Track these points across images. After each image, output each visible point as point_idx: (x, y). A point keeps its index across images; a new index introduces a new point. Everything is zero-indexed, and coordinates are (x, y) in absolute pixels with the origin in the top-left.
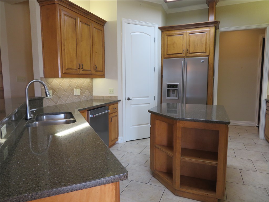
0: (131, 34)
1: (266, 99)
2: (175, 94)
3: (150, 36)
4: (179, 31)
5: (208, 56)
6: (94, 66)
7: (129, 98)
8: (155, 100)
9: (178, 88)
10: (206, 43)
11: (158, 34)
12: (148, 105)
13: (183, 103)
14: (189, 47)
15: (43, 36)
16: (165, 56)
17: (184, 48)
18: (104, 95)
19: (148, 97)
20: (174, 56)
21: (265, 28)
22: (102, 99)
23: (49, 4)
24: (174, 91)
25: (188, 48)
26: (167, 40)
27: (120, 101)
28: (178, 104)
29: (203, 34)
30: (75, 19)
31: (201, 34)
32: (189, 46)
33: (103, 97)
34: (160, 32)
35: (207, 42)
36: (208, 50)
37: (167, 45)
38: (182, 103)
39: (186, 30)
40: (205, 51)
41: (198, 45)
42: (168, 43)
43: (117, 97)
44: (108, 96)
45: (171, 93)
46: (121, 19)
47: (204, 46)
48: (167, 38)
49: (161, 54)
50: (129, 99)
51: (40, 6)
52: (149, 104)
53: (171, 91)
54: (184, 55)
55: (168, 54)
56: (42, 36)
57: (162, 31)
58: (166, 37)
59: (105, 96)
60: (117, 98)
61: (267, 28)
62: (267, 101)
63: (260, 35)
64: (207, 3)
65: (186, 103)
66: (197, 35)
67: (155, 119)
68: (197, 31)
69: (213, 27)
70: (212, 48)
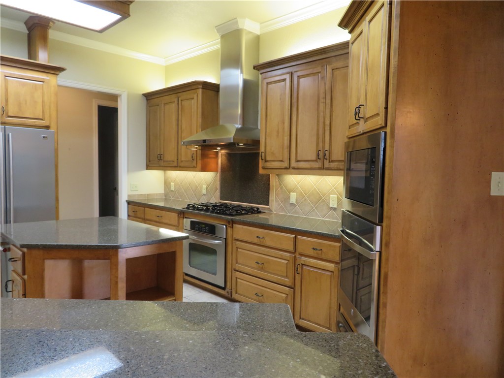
1: (127, 201)
5: (48, 127)
10: (43, 101)
14: (7, 104)
21: (118, 95)
29: (35, 84)
31: (33, 83)
32: (7, 101)
36: (47, 116)
40: (41, 118)
47: (40, 107)
61: (120, 95)
62: (129, 203)
63: (94, 100)
64: (26, 23)
65: (15, 222)
66: (24, 85)
67: (44, 259)
68: (22, 76)
69: (55, 76)
70: (54, 114)
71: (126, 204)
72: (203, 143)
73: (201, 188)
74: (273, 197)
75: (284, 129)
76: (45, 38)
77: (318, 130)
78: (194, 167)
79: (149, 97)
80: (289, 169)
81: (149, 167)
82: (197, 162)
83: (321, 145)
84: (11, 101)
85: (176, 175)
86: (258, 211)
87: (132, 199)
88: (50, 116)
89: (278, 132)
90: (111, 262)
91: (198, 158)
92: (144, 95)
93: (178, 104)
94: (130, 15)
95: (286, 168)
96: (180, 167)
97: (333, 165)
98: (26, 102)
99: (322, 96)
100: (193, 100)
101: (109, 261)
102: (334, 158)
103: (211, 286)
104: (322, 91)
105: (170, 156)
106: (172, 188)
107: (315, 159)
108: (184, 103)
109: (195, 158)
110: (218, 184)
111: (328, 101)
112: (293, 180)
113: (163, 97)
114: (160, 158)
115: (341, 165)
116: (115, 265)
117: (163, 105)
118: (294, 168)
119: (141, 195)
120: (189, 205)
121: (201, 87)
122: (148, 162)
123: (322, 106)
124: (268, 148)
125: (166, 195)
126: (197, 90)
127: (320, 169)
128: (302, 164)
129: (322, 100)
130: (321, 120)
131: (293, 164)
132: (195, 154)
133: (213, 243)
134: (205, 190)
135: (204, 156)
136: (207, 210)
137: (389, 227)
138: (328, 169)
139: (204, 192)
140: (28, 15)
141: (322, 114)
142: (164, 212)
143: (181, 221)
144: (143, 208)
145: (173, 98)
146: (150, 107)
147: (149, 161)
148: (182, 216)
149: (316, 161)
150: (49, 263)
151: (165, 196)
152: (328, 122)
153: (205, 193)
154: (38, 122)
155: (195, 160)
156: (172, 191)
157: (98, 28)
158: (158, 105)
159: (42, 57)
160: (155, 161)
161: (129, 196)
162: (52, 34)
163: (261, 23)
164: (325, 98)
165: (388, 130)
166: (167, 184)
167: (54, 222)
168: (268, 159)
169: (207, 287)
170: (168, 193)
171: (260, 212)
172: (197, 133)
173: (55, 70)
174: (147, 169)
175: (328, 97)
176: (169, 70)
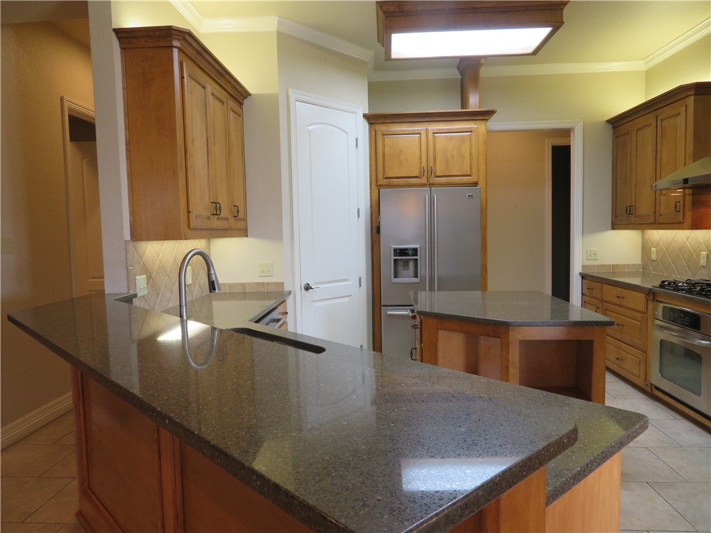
0: (310, 128)
1: (580, 274)
2: (408, 269)
3: (346, 133)
4: (410, 127)
5: (475, 184)
6: (232, 207)
7: (308, 284)
8: (360, 286)
9: (418, 257)
10: (471, 154)
11: (361, 129)
12: (347, 299)
13: (431, 289)
14: (435, 164)
15: (128, 127)
16: (380, 183)
17: (424, 164)
18: (245, 282)
19: (347, 280)
20: (401, 181)
21: (570, 129)
22: (239, 290)
23: (149, 47)
24: (406, 263)
25: (431, 164)
26: (384, 146)
27: (290, 293)
28: (419, 293)
29: (463, 136)
30: (204, 88)
31: (460, 135)
32: (435, 160)
33: (243, 285)
34: (367, 125)
35: (473, 154)
36: (474, 171)
37: (384, 155)
38: (429, 290)
39: (425, 123)
40: (468, 174)
41: (453, 160)
42: (386, 153)
43: (282, 283)
44: (257, 283)
45: (400, 269)
46: (287, 91)
47: (467, 162)
48: (383, 141)
49: (371, 177)
50: (308, 288)
51: (122, 48)
52: (349, 298)
53: (401, 263)
54: (424, 180)
55: (386, 178)
56: (126, 129)
57: (370, 124)
58: (380, 138)
59: (249, 283)
60: (283, 287)
61: (573, 129)
62: (583, 276)
63: (546, 140)
64: (458, 68)
65: (438, 290)
66: (451, 138)
67: (437, 329)
68: (450, 129)
69: (484, 122)
70: (483, 167)
71: (580, 278)
72: (684, 183)
73: (699, 255)
76: (475, 79)
78: (680, 223)
79: (618, 123)
81: (614, 226)
82: (684, 214)
84: (438, 159)
85: (659, 236)
87: (588, 272)
88: (478, 170)
90: (501, 341)
91: (687, 208)
92: (608, 121)
93: (657, 127)
94: (563, 23)
96: (659, 223)
98: (453, 157)
100: (679, 118)
101: (499, 339)
103: (693, 412)
105: (644, 207)
106: (654, 256)
108: (666, 123)
109: (682, 208)
113: (637, 120)
114: (630, 211)
116: (505, 346)
117: (635, 132)
119: (604, 265)
120: (663, 282)
121: (693, 93)
122: (614, 217)
125: (644, 266)
126: (687, 100)
132: (682, 201)
133: (696, 343)
134: (705, 260)
135: (696, 204)
136: (690, 291)
139: (703, 262)
140: (458, 60)
142: (627, 291)
143: (650, 306)
144: (601, 284)
145: (650, 119)
146: (617, 137)
147: (616, 217)
148: (651, 298)
150: (442, 335)
151: (643, 269)
153: (705, 264)
154: (465, 179)
155: (682, 211)
156: (654, 261)
157: (530, 50)
158: (628, 133)
159: (474, 102)
160: (623, 217)
161: (583, 267)
162: (484, 72)
166: (645, 249)
167: (479, 293)
169: (687, 412)
170: (647, 263)
172: (685, 166)
173: (484, 115)
174: (613, 229)
176: (650, 76)
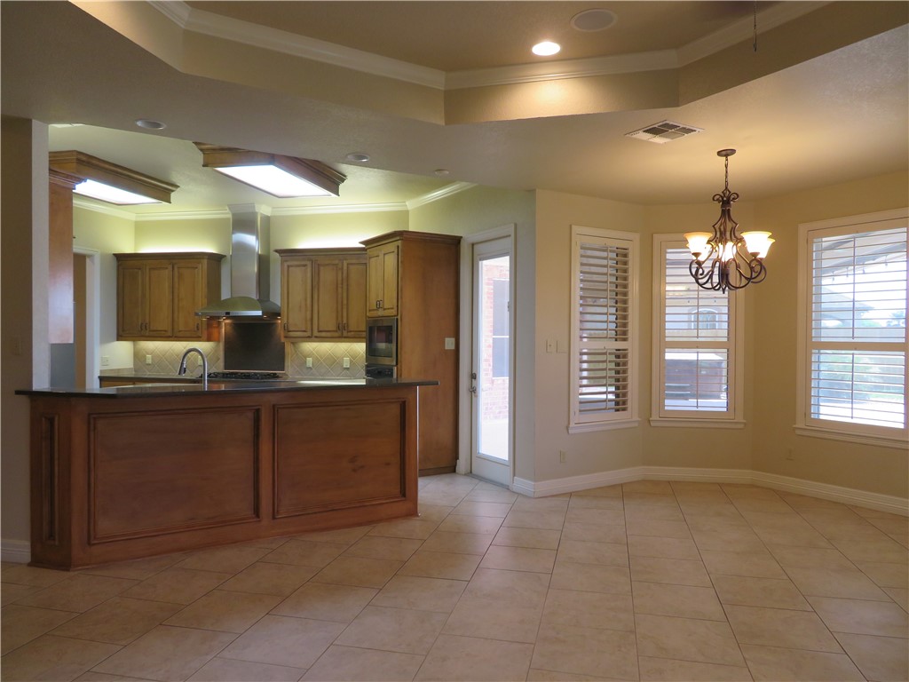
1: (98, 377)
62: (101, 379)
71: (98, 380)
73: (196, 358)
74: (288, 363)
75: (306, 305)
77: (337, 308)
78: (199, 337)
80: (310, 338)
81: (120, 337)
82: (201, 331)
83: (340, 319)
86: (275, 376)
87: (104, 375)
89: (300, 307)
91: (204, 328)
92: (114, 254)
93: (173, 271)
95: (309, 337)
96: (176, 337)
97: (350, 334)
99: (340, 282)
100: (196, 270)
102: (351, 328)
104: (340, 278)
105: (161, 325)
106: (149, 361)
107: (335, 329)
108: (181, 270)
109: (200, 328)
110: (221, 354)
111: (345, 287)
112: (309, 347)
113: (147, 261)
114: (144, 327)
115: (364, 334)
117: (148, 270)
118: (316, 337)
119: (112, 369)
121: (207, 258)
122: (118, 331)
123: (340, 290)
124: (290, 321)
125: (136, 369)
126: (202, 260)
127: (339, 337)
128: (323, 334)
129: (340, 286)
130: (340, 300)
131: (316, 333)
132: (200, 324)
135: (209, 326)
137: (401, 366)
138: (345, 337)
139: (200, 363)
141: (340, 296)
145: (167, 264)
147: (120, 331)
149: (336, 331)
152: (345, 302)
156: (150, 364)
158: (139, 269)
160: (133, 330)
161: (101, 371)
163: (274, 208)
164: (342, 284)
165: (399, 317)
166: (138, 356)
168: (291, 329)
170: (140, 367)
171: (278, 377)
174: (118, 340)
175: (345, 284)
